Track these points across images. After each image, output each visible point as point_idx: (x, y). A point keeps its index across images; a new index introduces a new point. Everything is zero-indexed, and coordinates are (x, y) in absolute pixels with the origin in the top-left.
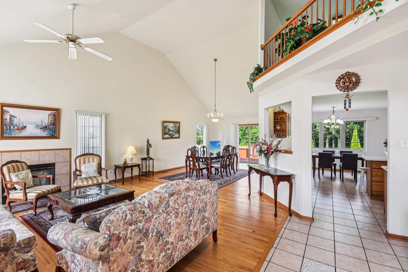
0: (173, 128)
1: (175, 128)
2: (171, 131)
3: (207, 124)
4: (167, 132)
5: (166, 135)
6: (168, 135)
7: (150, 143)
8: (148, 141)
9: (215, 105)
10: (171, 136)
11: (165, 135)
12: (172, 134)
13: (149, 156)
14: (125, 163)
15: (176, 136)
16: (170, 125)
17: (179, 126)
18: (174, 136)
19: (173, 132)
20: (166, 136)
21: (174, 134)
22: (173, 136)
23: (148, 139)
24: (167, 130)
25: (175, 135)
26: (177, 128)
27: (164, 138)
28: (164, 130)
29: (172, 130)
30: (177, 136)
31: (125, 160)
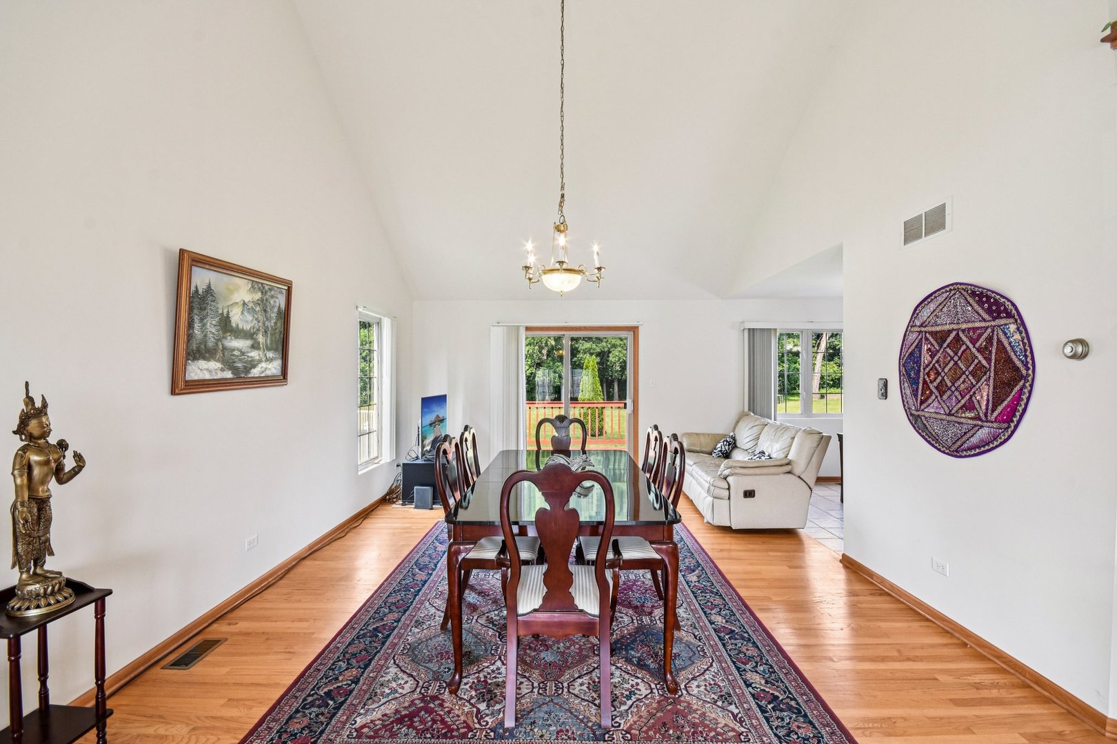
0: (250, 318)
1: (261, 318)
2: (238, 333)
3: (394, 319)
4: (210, 344)
5: (202, 364)
6: (219, 365)
7: (53, 440)
8: (33, 412)
9: (563, 196)
10: (235, 370)
11: (195, 359)
12: (243, 354)
13: (44, 578)
15: (268, 373)
16: (231, 292)
17: (283, 306)
18: (255, 372)
19: (249, 342)
20: (200, 370)
21: (254, 354)
22: (247, 370)
23: (29, 400)
24: (212, 326)
25: (260, 361)
26: (274, 315)
27: (180, 385)
28: (190, 325)
29: (247, 327)
30: (274, 368)
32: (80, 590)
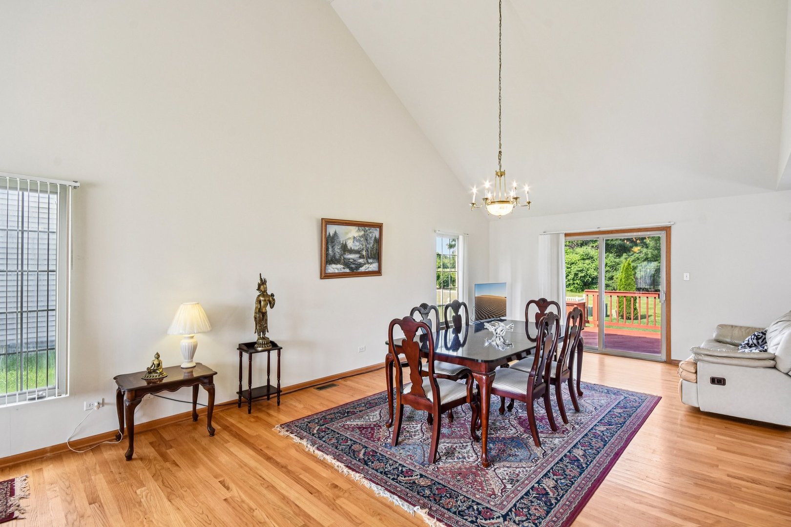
0: (357, 244)
1: (364, 244)
2: (351, 251)
3: (466, 235)
4: (337, 256)
5: (334, 266)
6: (342, 266)
7: (269, 293)
8: (263, 282)
9: (500, 152)
10: (351, 269)
11: (330, 264)
12: (355, 261)
13: (264, 338)
14: (155, 371)
15: (370, 269)
16: (347, 233)
17: (378, 236)
18: (362, 269)
19: (358, 256)
20: (333, 268)
21: (361, 261)
22: (357, 268)
23: (261, 279)
24: (338, 249)
25: (365, 264)
26: (372, 242)
27: (325, 276)
28: (327, 249)
29: (356, 248)
30: (374, 267)
31: (158, 356)
32: (274, 345)
